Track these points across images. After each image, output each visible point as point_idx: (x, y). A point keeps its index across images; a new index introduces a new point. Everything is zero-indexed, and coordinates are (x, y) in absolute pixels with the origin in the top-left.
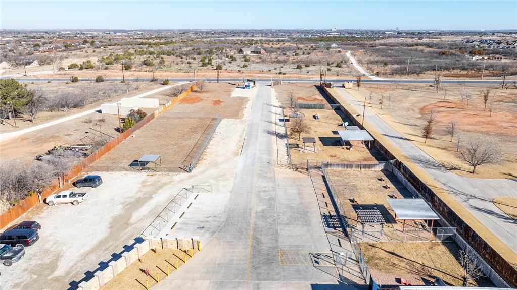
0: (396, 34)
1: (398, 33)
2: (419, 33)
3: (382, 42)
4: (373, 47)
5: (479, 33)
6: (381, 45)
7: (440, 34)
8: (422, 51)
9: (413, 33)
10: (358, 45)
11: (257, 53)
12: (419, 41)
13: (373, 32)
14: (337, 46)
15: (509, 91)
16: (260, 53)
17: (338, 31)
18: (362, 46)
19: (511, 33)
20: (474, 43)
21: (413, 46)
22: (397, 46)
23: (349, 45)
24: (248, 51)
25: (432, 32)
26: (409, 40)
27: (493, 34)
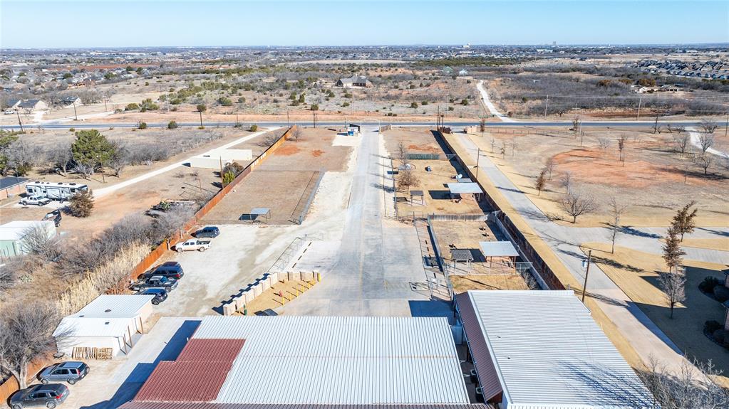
0: (551, 51)
1: (555, 51)
2: (582, 51)
3: (529, 65)
4: (515, 73)
5: (665, 50)
6: (526, 70)
7: (612, 51)
8: (577, 80)
9: (574, 51)
10: (496, 70)
11: (361, 85)
12: (580, 62)
13: (520, 49)
14: (466, 73)
15: (661, 135)
16: (364, 85)
17: (473, 49)
18: (501, 72)
19: (708, 50)
20: (650, 67)
21: (568, 72)
22: (546, 72)
23: (483, 70)
24: (349, 82)
25: (601, 49)
26: (566, 62)
27: (684, 52)
